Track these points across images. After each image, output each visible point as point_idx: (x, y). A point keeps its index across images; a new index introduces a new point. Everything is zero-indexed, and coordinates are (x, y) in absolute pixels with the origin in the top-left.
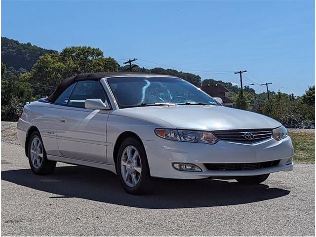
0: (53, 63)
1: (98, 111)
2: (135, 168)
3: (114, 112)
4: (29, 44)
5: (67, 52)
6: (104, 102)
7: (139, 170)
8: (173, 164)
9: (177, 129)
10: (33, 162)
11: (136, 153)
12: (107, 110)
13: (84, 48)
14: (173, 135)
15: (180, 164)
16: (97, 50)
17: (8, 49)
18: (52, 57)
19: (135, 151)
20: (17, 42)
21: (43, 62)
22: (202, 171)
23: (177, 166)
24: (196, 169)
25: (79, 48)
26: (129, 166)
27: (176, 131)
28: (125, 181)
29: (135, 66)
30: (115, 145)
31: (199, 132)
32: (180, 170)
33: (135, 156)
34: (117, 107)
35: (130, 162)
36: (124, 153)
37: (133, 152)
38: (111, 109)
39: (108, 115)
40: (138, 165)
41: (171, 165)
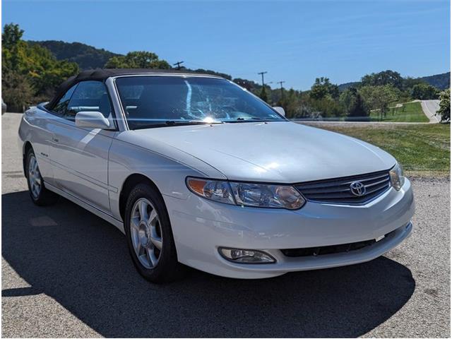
0: (120, 64)
1: (98, 131)
2: (153, 240)
3: (121, 135)
4: (103, 50)
5: (130, 55)
6: (106, 116)
7: (159, 243)
8: (220, 249)
9: (227, 180)
10: (32, 186)
11: (154, 214)
12: (111, 130)
13: (144, 52)
14: (219, 193)
15: (234, 250)
16: (154, 54)
17: (87, 53)
18: (119, 59)
19: (152, 209)
20: (94, 48)
21: (112, 63)
22: (275, 262)
23: (228, 253)
24: (264, 258)
25: (140, 53)
26: (143, 234)
27: (226, 183)
28: (137, 254)
29: (183, 67)
30: (122, 192)
31: (269, 186)
32: (234, 260)
33: (152, 218)
34: (126, 126)
35: (143, 227)
36: (135, 208)
37: (149, 210)
38: (117, 129)
39: (110, 140)
40: (158, 234)
41: (216, 250)
